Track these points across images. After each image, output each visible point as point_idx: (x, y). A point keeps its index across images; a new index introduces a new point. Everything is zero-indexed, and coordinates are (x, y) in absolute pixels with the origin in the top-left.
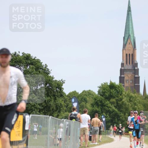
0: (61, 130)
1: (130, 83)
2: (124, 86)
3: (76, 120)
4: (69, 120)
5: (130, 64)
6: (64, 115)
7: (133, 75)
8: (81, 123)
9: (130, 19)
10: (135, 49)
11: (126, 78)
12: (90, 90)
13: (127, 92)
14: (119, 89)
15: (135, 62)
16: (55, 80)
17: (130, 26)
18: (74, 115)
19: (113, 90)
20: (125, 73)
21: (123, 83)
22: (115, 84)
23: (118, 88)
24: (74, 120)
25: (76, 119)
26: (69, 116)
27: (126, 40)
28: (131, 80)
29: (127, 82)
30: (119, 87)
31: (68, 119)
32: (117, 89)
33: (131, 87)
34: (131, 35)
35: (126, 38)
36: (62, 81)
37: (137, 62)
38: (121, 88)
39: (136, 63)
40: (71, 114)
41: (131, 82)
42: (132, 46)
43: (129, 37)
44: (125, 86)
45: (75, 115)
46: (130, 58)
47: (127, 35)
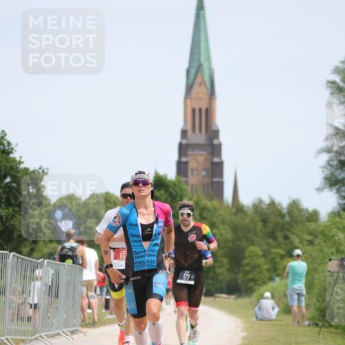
0: (38, 284)
1: (200, 177)
2: (187, 182)
3: (74, 263)
4: (57, 262)
5: (200, 131)
6: (46, 250)
7: (209, 157)
8: (84, 270)
9: (202, 26)
10: (213, 97)
11: (192, 165)
12: (107, 193)
13: (195, 198)
14: (175, 191)
15: (214, 128)
16: (25, 168)
17: (203, 45)
18: (70, 249)
19: (162, 192)
20: (189, 153)
21: (186, 175)
22: (166, 177)
23: (173, 189)
24: (69, 262)
25: (73, 260)
26: (57, 253)
27: (192, 77)
28: (204, 169)
29: (195, 173)
30: (175, 185)
31: (54, 259)
32: (171, 189)
33: (204, 185)
34: (205, 65)
35: (193, 71)
36: (40, 171)
37: (216, 126)
38: (180, 188)
39: (216, 129)
40: (63, 248)
41: (204, 173)
42: (207, 89)
43: (201, 69)
44: (190, 182)
45: (73, 249)
46: (200, 119)
47: (196, 64)
